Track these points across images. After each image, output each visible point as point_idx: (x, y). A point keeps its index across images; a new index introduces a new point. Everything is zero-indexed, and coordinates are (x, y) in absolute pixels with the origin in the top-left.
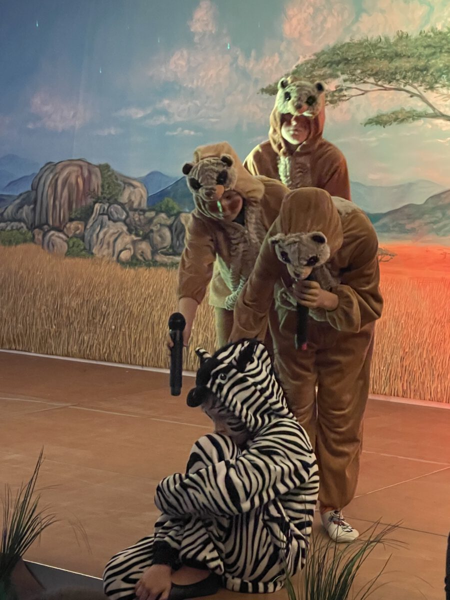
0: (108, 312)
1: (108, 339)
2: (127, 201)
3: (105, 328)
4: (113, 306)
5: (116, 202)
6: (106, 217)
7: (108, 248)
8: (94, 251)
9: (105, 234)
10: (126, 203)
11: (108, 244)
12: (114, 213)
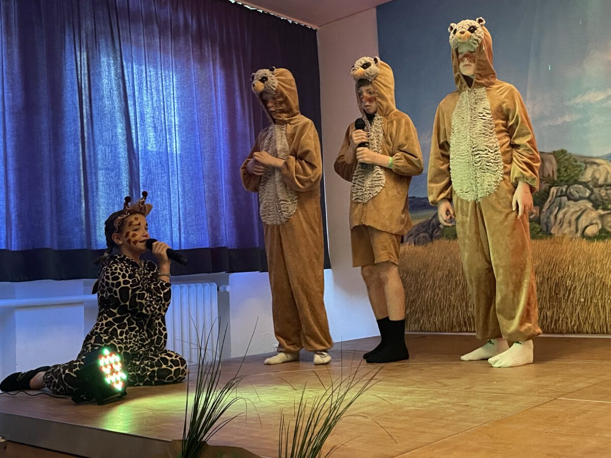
0: (574, 286)
1: (577, 312)
2: (590, 179)
3: (572, 302)
4: (580, 280)
5: (576, 182)
6: (565, 198)
7: (570, 226)
8: (552, 232)
9: (565, 214)
10: (589, 182)
11: (570, 222)
12: (575, 192)
